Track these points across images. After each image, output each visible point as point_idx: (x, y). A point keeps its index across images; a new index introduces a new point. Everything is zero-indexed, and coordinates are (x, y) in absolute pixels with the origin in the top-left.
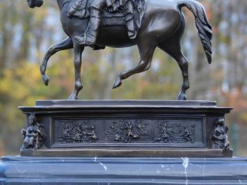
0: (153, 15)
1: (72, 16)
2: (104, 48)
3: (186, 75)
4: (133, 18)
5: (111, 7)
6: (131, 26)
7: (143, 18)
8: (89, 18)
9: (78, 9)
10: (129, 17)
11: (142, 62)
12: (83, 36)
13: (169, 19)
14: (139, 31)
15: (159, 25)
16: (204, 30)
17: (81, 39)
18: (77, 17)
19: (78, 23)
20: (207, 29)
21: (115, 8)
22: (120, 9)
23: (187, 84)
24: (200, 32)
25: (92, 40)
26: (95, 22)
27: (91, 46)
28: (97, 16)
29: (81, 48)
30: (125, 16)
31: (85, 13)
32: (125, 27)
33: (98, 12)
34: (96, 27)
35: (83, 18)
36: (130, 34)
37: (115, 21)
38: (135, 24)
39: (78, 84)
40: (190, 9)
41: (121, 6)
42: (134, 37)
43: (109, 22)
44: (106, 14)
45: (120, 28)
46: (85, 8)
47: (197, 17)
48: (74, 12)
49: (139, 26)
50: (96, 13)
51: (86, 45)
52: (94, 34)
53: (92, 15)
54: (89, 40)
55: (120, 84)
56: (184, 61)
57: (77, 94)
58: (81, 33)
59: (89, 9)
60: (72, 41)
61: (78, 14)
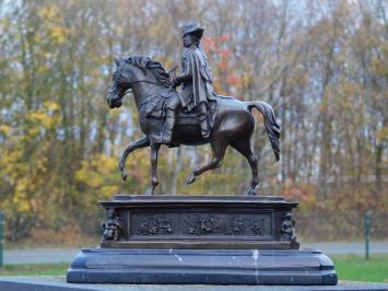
0: (226, 116)
1: (149, 116)
4: (207, 118)
5: (186, 108)
6: (204, 126)
8: (165, 118)
9: (155, 110)
10: (203, 118)
11: (215, 159)
12: (160, 135)
14: (212, 130)
15: (230, 125)
16: (273, 129)
17: (157, 137)
18: (154, 117)
19: (154, 123)
21: (189, 109)
22: (194, 110)
23: (256, 180)
24: (268, 131)
25: (168, 138)
26: (171, 121)
27: (167, 144)
28: (173, 116)
29: (157, 146)
30: (199, 116)
32: (198, 127)
33: (173, 112)
34: (171, 127)
35: (160, 118)
36: (203, 133)
37: (189, 121)
38: (208, 124)
39: (155, 179)
40: (260, 110)
41: (195, 107)
42: (207, 136)
43: (183, 122)
44: (182, 115)
47: (266, 117)
49: (212, 125)
50: (171, 114)
51: (162, 144)
52: (170, 133)
53: (168, 115)
54: (165, 138)
55: (194, 180)
57: (153, 190)
58: (158, 132)
59: (165, 110)
60: (148, 140)
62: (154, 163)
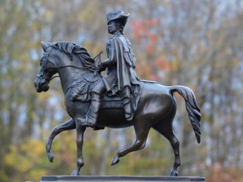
0: (148, 99)
1: (75, 100)
2: (103, 128)
3: (177, 153)
4: (130, 102)
5: (110, 92)
6: (128, 109)
7: (139, 102)
8: (90, 102)
9: (80, 93)
10: (127, 101)
11: (138, 142)
12: (85, 118)
13: (162, 103)
14: (135, 113)
15: (153, 108)
16: (194, 113)
17: (83, 120)
18: (80, 101)
19: (80, 106)
20: (196, 111)
21: (114, 93)
22: (118, 94)
23: (178, 162)
24: (190, 115)
25: (93, 121)
26: (96, 105)
27: (92, 127)
28: (98, 100)
29: (82, 129)
30: (123, 100)
31: (87, 97)
32: (122, 110)
33: (98, 96)
34: (96, 110)
35: (85, 102)
36: (127, 116)
37: (113, 105)
38: (132, 107)
39: (80, 161)
40: (181, 94)
41: (119, 91)
42: (131, 119)
43: (108, 105)
44: (106, 98)
45: (118, 111)
46: (87, 93)
47: (187, 101)
48: (77, 96)
49: (135, 109)
50: (96, 97)
51: (88, 126)
52: (95, 116)
53: (93, 99)
54: (90, 121)
55: (118, 161)
56: (176, 141)
57: (79, 171)
58: (83, 115)
59: (91, 93)
60: (74, 123)
61: (81, 98)
62: (80, 145)
